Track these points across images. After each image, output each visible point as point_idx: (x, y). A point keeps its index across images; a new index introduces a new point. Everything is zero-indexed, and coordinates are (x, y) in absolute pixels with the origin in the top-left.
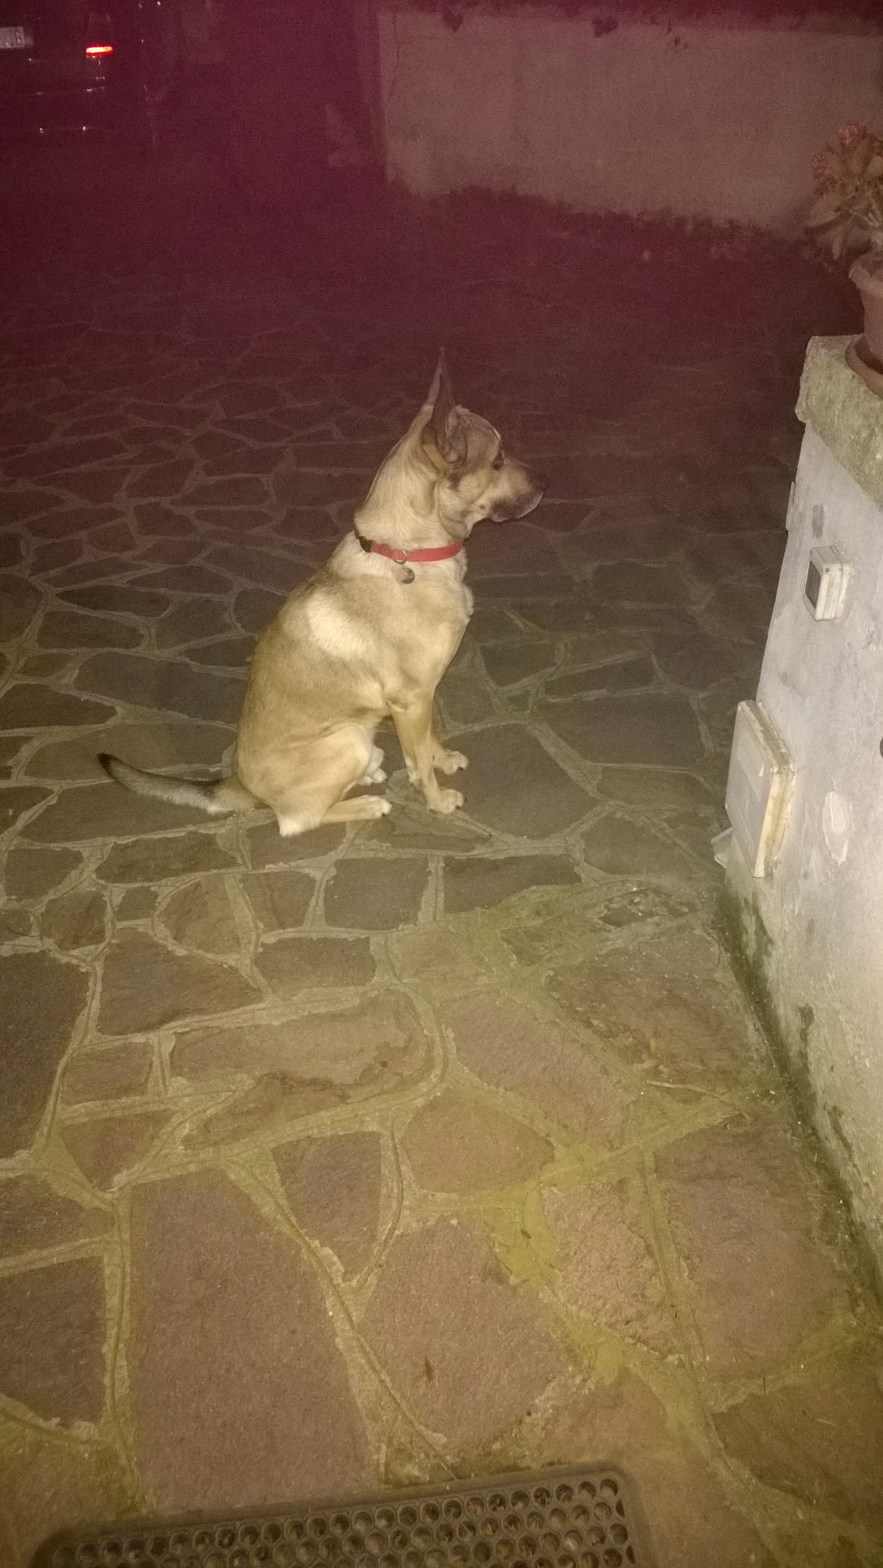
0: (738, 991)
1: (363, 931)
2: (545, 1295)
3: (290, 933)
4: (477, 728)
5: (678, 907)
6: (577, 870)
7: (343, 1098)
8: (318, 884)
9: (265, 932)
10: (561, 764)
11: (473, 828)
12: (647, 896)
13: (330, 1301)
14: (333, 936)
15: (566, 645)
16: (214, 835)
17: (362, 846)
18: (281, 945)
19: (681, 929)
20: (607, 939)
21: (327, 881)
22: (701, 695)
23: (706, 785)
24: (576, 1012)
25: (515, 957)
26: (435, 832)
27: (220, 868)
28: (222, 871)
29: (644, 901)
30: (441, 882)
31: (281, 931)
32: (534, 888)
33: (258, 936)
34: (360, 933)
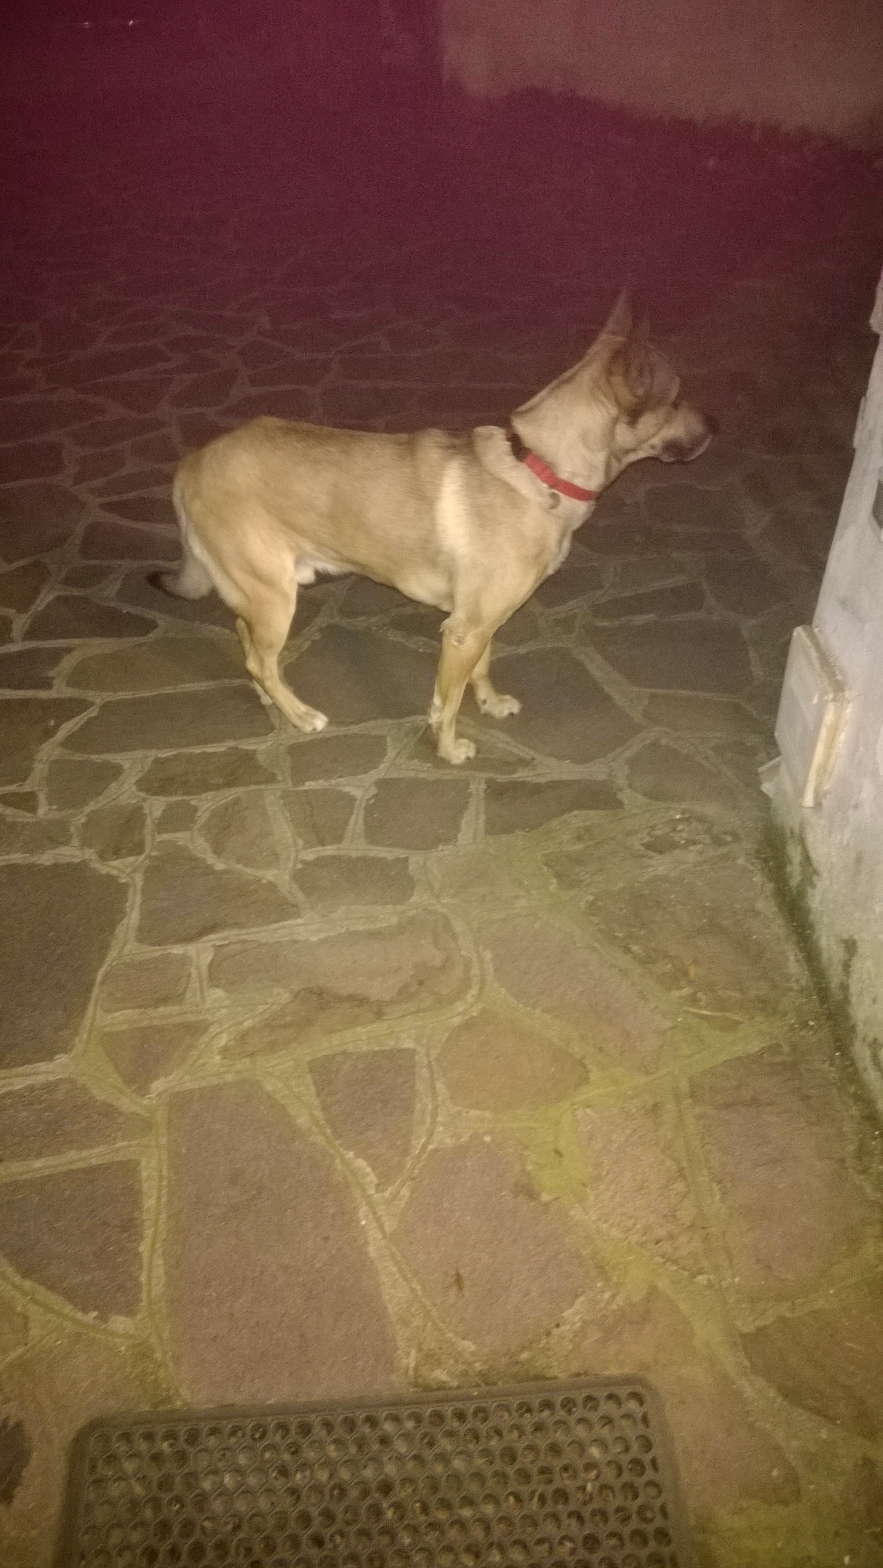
0: (780, 921)
1: (402, 851)
2: (576, 1213)
3: (329, 850)
4: (522, 650)
5: (723, 837)
6: (620, 796)
7: (379, 1015)
8: (358, 802)
9: (305, 849)
10: (607, 689)
11: (515, 750)
12: (690, 824)
13: (363, 1210)
14: (372, 854)
15: (615, 568)
16: (254, 751)
17: (403, 766)
18: (320, 862)
19: (725, 857)
20: (648, 866)
21: (368, 800)
22: (753, 622)
23: (754, 713)
24: (615, 938)
25: (554, 881)
27: (260, 784)
28: (263, 787)
29: (687, 829)
30: (482, 802)
31: (320, 848)
32: (576, 812)
33: (297, 852)
34: (399, 853)
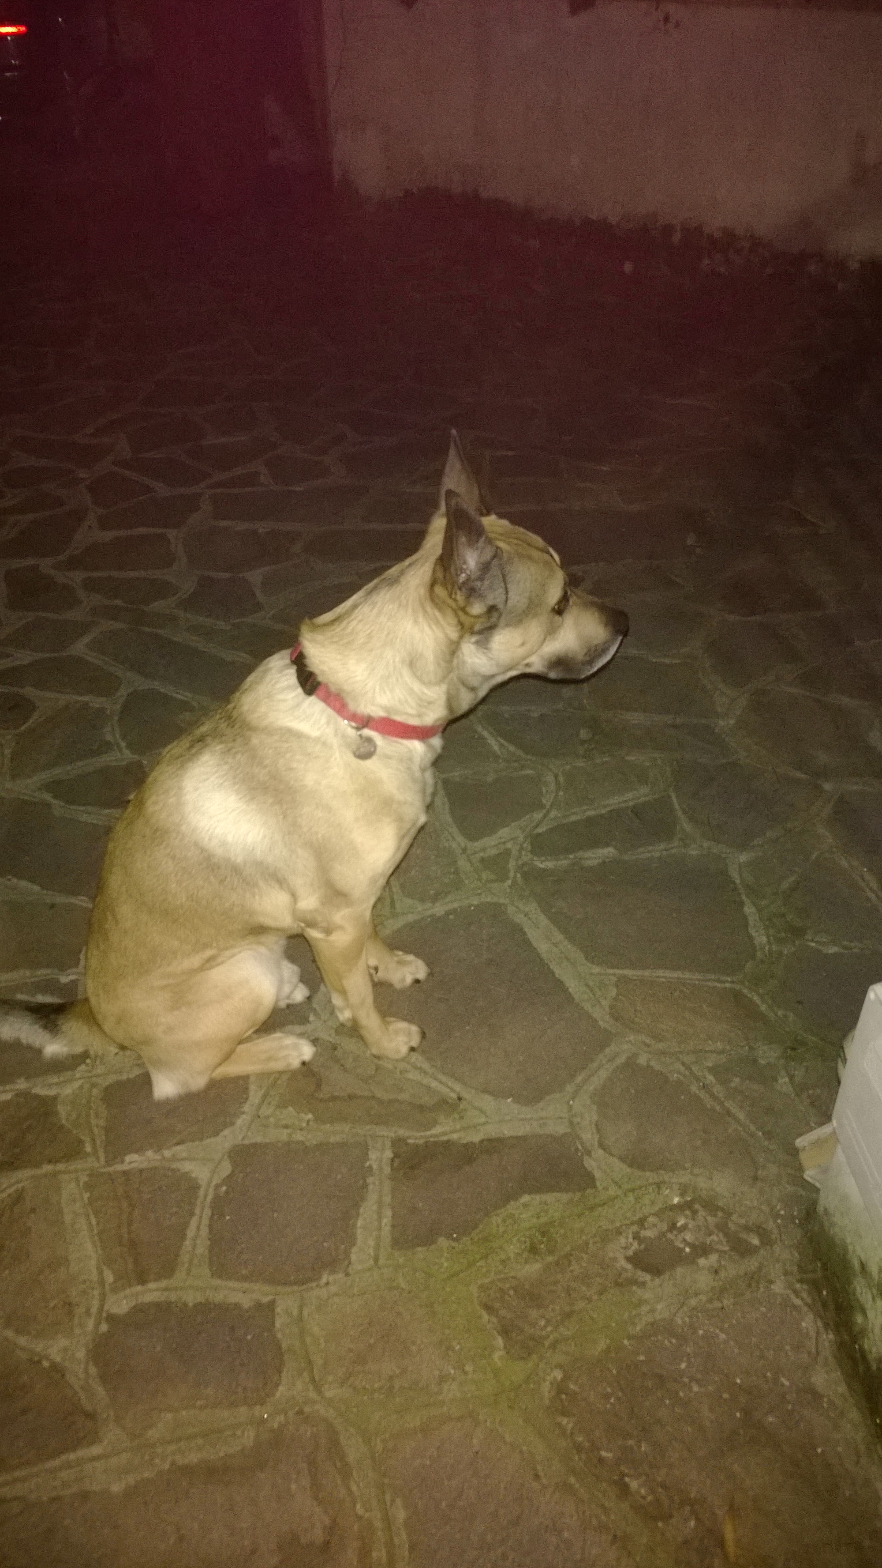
1: (267, 1288)
3: (152, 1292)
4: (439, 909)
5: (744, 1235)
6: (589, 1163)
8: (201, 1193)
9: (115, 1290)
10: (558, 972)
11: (434, 1084)
12: (695, 1213)
14: (219, 1297)
15: (556, 776)
16: (55, 1098)
17: (272, 1120)
18: (137, 1318)
19: (753, 1279)
20: (641, 1302)
21: (216, 1187)
22: (743, 858)
25: (500, 1341)
26: (380, 1093)
27: (58, 1161)
28: (61, 1167)
29: (691, 1224)
30: (387, 1185)
31: (139, 1288)
32: (526, 1198)
33: (103, 1298)
34: (261, 1293)
